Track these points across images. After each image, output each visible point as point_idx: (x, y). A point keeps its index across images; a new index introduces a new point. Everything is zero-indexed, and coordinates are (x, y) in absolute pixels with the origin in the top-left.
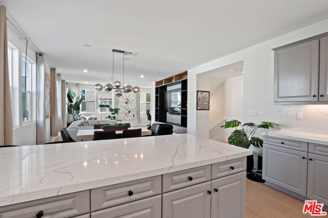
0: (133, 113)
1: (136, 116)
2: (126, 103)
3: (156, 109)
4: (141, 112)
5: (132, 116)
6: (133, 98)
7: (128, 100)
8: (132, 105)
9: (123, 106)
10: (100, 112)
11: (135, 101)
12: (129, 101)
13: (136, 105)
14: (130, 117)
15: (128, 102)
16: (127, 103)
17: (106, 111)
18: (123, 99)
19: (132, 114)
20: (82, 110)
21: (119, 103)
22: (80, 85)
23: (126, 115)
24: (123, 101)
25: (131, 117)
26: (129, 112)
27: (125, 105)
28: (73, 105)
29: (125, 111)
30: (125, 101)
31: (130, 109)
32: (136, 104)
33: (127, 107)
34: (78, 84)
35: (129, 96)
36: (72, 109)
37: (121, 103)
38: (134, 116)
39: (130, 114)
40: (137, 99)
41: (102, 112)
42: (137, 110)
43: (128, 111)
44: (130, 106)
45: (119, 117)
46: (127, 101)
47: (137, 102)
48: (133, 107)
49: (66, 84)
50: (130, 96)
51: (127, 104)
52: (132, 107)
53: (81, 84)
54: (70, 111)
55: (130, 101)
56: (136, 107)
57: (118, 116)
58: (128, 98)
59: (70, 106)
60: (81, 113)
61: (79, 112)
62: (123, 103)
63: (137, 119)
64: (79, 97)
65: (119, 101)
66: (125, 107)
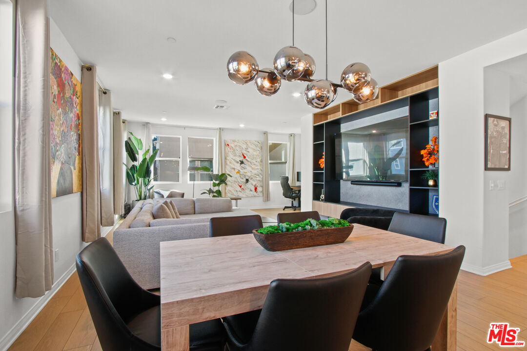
0: (254, 183)
1: (259, 189)
2: (241, 164)
4: (271, 182)
5: (253, 189)
6: (255, 153)
7: (245, 157)
8: (253, 166)
9: (234, 169)
10: (190, 181)
11: (259, 160)
12: (247, 158)
13: (259, 167)
14: (247, 191)
15: (244, 161)
16: (242, 162)
18: (235, 155)
19: (252, 184)
20: (155, 180)
21: (228, 162)
22: (150, 125)
23: (241, 187)
24: (234, 158)
25: (251, 191)
26: (247, 181)
27: (238, 166)
28: (138, 167)
29: (239, 180)
30: (238, 159)
31: (249, 174)
32: (261, 165)
33: (242, 171)
34: (148, 123)
35: (247, 149)
36: (135, 175)
37: (230, 163)
38: (256, 189)
39: (249, 185)
40: (263, 156)
41: (196, 182)
42: (261, 177)
43: (244, 180)
44: (249, 169)
45: (226, 191)
46: (242, 158)
47: (262, 161)
48: (255, 172)
49: (124, 122)
50: (249, 150)
51: (243, 165)
52: (252, 171)
53: (153, 125)
54: (130, 179)
55: (248, 160)
56: (260, 172)
57: (225, 189)
58: (244, 152)
59: (131, 169)
60: (153, 183)
61: (149, 181)
62: (235, 163)
63: (261, 194)
64: (149, 150)
65: (228, 158)
66: (239, 172)
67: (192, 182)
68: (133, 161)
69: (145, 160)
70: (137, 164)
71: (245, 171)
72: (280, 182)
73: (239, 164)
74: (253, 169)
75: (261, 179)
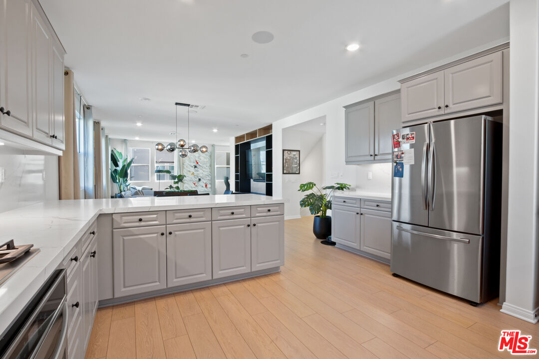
0: (205, 182)
1: (209, 186)
4: (216, 181)
5: (204, 186)
6: (205, 160)
7: (197, 163)
8: (204, 169)
9: (190, 171)
10: (157, 180)
11: (208, 165)
12: (199, 164)
13: (208, 170)
14: (200, 187)
15: (197, 165)
16: (195, 167)
17: (164, 180)
18: (190, 162)
19: (203, 183)
20: (132, 178)
21: (185, 167)
22: (127, 142)
23: (195, 184)
24: (190, 164)
25: (202, 187)
26: (200, 180)
27: (192, 170)
29: (194, 179)
30: (193, 164)
31: (201, 175)
32: (210, 168)
33: (196, 173)
34: (126, 140)
35: (199, 157)
36: (117, 176)
37: (187, 167)
38: (206, 186)
39: (201, 183)
40: (211, 162)
41: (161, 181)
42: (210, 177)
43: (198, 179)
44: (201, 171)
45: (184, 187)
46: (195, 164)
47: (211, 166)
48: (205, 173)
49: (109, 140)
50: (201, 158)
51: (196, 169)
52: (203, 173)
53: (129, 141)
54: (114, 179)
56: (209, 173)
58: (197, 159)
59: (114, 172)
60: (129, 182)
62: (191, 168)
63: (210, 190)
64: (127, 159)
65: (185, 164)
66: (193, 174)
67: (159, 181)
68: (116, 167)
69: (124, 166)
70: (119, 169)
71: (198, 173)
72: (223, 181)
73: (193, 168)
74: (204, 171)
75: (210, 179)
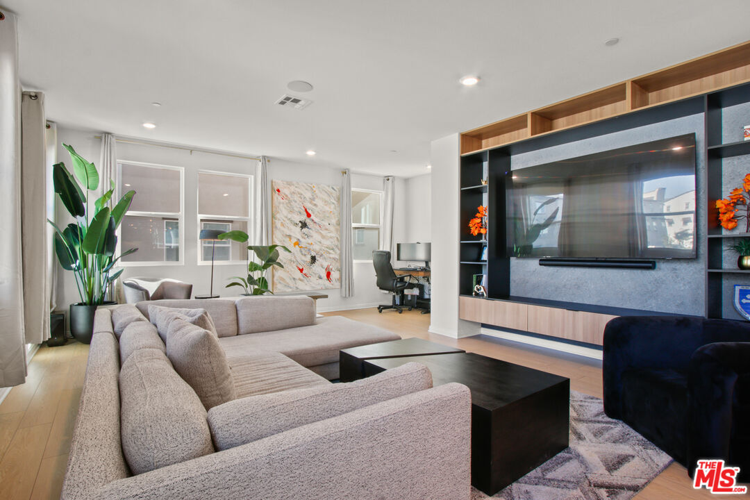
0: (325, 264)
1: (335, 275)
2: (302, 227)
3: (461, 264)
4: (355, 262)
5: (324, 275)
6: (327, 208)
7: (309, 215)
8: (324, 232)
9: (290, 237)
10: (205, 259)
11: (334, 221)
12: (312, 217)
13: (334, 234)
14: (314, 279)
15: (308, 221)
16: (304, 225)
17: (227, 259)
18: (292, 211)
19: (322, 266)
20: (128, 253)
21: (278, 224)
22: (114, 140)
23: (301, 271)
24: (289, 216)
25: (320, 278)
26: (313, 259)
27: (296, 232)
28: (85, 231)
29: (300, 257)
30: (298, 218)
31: (317, 247)
32: (337, 230)
33: (304, 242)
34: (109, 133)
35: (314, 199)
36: (77, 248)
37: (283, 225)
38: (328, 275)
39: (316, 267)
40: (341, 213)
41: (216, 263)
42: (338, 252)
43: (308, 259)
44: (316, 237)
45: (275, 278)
46: (304, 217)
47: (339, 224)
48: (327, 243)
49: (48, 127)
50: (317, 201)
51: (305, 230)
52: (323, 241)
53: (122, 139)
54: (64, 256)
55: (316, 220)
56: (336, 243)
57: (273, 276)
58: (308, 205)
59: (66, 233)
60: (120, 265)
61: (111, 262)
62: (293, 227)
63: (337, 285)
64: (111, 192)
65: (278, 216)
66: (297, 243)
67: (209, 263)
68: (74, 215)
69: (102, 214)
70: (83, 222)
71: (310, 241)
72: (372, 261)
73: (298, 229)
74: (323, 237)
75: (337, 257)
